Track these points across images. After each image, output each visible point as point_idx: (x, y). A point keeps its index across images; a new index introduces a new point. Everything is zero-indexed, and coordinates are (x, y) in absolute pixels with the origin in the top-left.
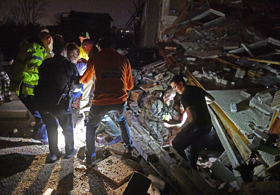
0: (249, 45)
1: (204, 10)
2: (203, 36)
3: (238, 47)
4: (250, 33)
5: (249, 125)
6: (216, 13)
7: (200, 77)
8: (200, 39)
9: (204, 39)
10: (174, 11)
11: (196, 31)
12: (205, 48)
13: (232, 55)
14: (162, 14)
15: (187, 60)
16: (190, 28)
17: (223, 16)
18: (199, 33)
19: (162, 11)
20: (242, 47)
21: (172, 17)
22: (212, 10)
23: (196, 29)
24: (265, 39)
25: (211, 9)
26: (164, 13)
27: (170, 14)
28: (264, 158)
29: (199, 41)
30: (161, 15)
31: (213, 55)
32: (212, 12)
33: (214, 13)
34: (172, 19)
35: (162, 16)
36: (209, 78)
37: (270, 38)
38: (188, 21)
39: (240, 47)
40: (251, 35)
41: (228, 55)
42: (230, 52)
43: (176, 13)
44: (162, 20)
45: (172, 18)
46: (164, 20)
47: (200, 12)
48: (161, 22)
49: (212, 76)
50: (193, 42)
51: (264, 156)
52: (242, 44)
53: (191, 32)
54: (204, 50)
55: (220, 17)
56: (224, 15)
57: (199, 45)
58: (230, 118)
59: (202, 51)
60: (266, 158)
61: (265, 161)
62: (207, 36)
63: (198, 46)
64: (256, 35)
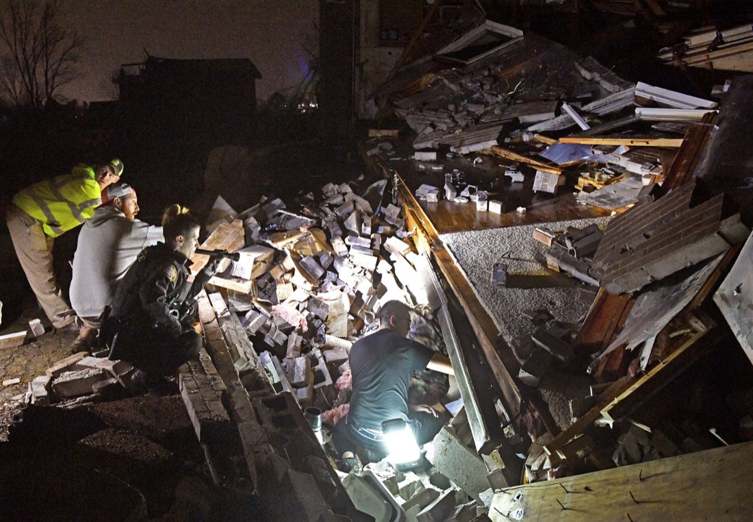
0: (582, 106)
1: (472, 26)
2: (463, 93)
3: (552, 114)
4: (587, 75)
5: (532, 321)
6: (499, 29)
7: (433, 201)
8: (457, 100)
9: (466, 101)
10: (393, 35)
11: (446, 81)
12: (467, 126)
13: (536, 136)
14: (361, 45)
15: (414, 159)
16: (431, 75)
17: (518, 37)
18: (453, 86)
19: (359, 36)
20: (566, 113)
21: (389, 50)
22: (490, 24)
23: (446, 77)
24: (626, 87)
25: (488, 22)
26: (365, 41)
27: (382, 43)
28: (555, 411)
29: (451, 107)
30: (358, 46)
31: (485, 141)
32: (490, 29)
33: (494, 30)
34: (389, 56)
35: (362, 49)
36: (457, 201)
37: (640, 85)
38: (429, 58)
39: (558, 112)
40: (591, 80)
41: (526, 138)
42: (530, 129)
43: (397, 39)
44: (362, 60)
45: (390, 53)
46: (367, 61)
47: (460, 32)
48: (361, 66)
49: (468, 195)
50: (436, 110)
51: (555, 405)
52: (565, 106)
53: (433, 85)
54: (463, 130)
55: (510, 39)
56: (521, 33)
57: (451, 117)
58: (484, 305)
59: (457, 132)
60: (559, 410)
61: (556, 419)
62: (475, 93)
63: (448, 120)
64: (605, 79)
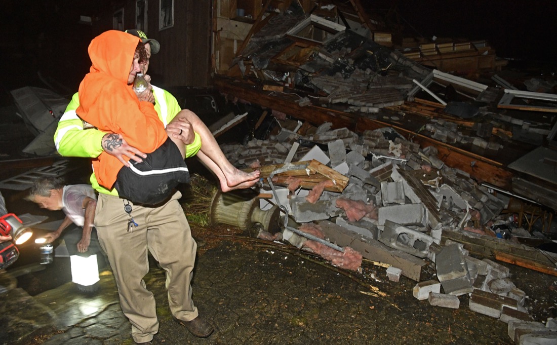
10: (241, 12)
11: (321, 55)
13: (415, 99)
14: (218, 16)
17: (342, 30)
18: (329, 59)
19: (218, 10)
21: (237, 23)
22: (314, 18)
23: (320, 52)
25: (312, 16)
26: (221, 14)
30: (216, 18)
31: (396, 101)
32: (315, 21)
33: (319, 22)
34: (236, 28)
35: (218, 19)
42: (408, 94)
44: (219, 28)
45: (236, 26)
46: (222, 28)
48: (217, 32)
56: (344, 28)
